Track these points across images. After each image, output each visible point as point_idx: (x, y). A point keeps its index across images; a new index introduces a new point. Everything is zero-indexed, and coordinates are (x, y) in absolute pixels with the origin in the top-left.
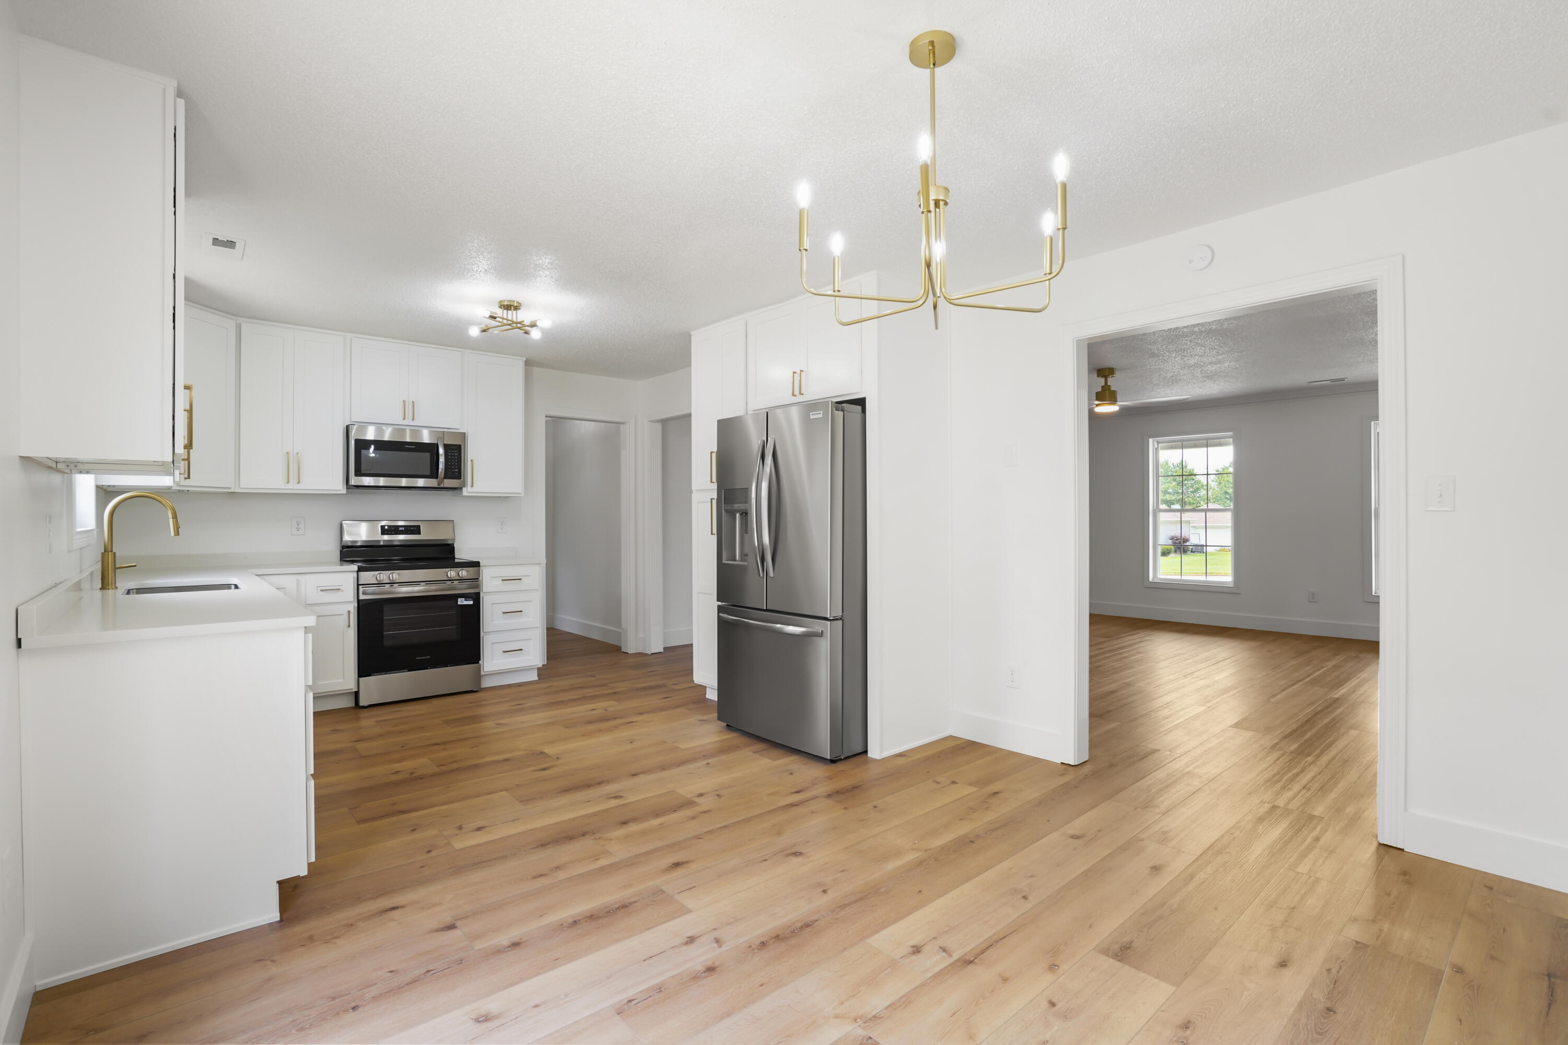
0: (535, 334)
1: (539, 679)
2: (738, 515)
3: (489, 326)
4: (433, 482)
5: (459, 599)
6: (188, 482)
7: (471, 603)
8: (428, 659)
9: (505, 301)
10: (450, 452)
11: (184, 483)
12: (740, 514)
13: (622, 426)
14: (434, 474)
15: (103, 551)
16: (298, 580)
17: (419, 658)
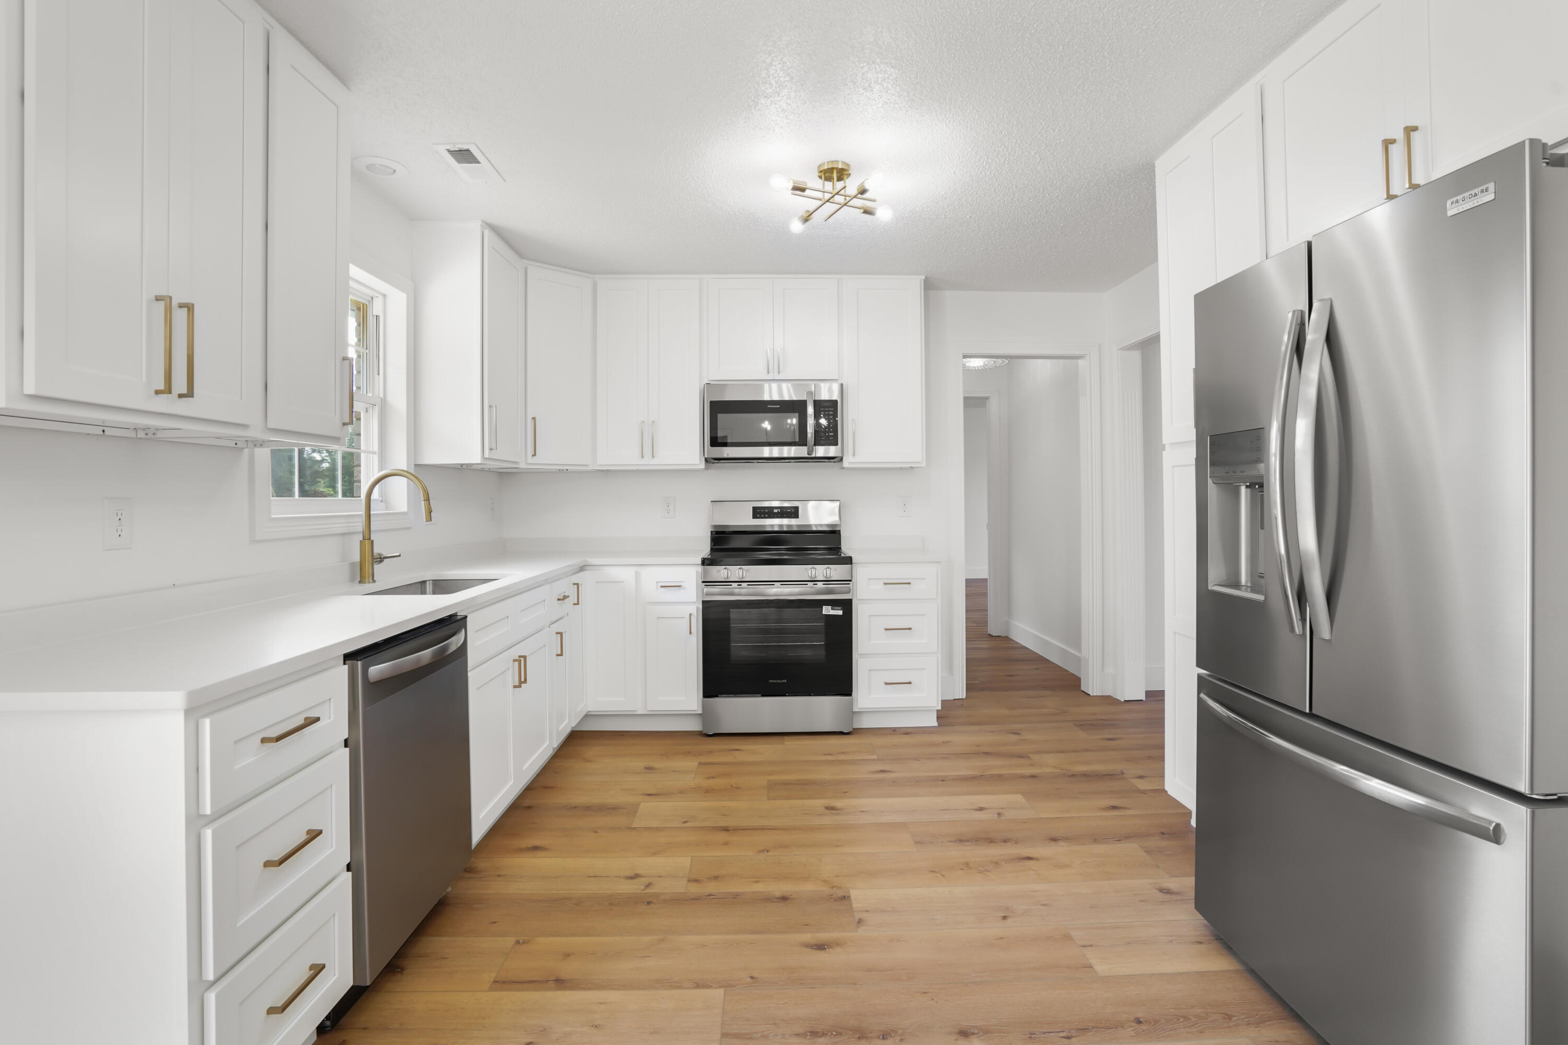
0: (884, 214)
1: (939, 725)
2: (1243, 489)
3: (811, 210)
4: (802, 451)
5: (824, 607)
6: (535, 460)
7: (840, 613)
8: (784, 683)
9: (824, 163)
10: (822, 411)
11: (531, 460)
12: (1247, 487)
13: (1080, 362)
14: (802, 442)
15: (362, 539)
16: (637, 574)
17: (772, 681)
